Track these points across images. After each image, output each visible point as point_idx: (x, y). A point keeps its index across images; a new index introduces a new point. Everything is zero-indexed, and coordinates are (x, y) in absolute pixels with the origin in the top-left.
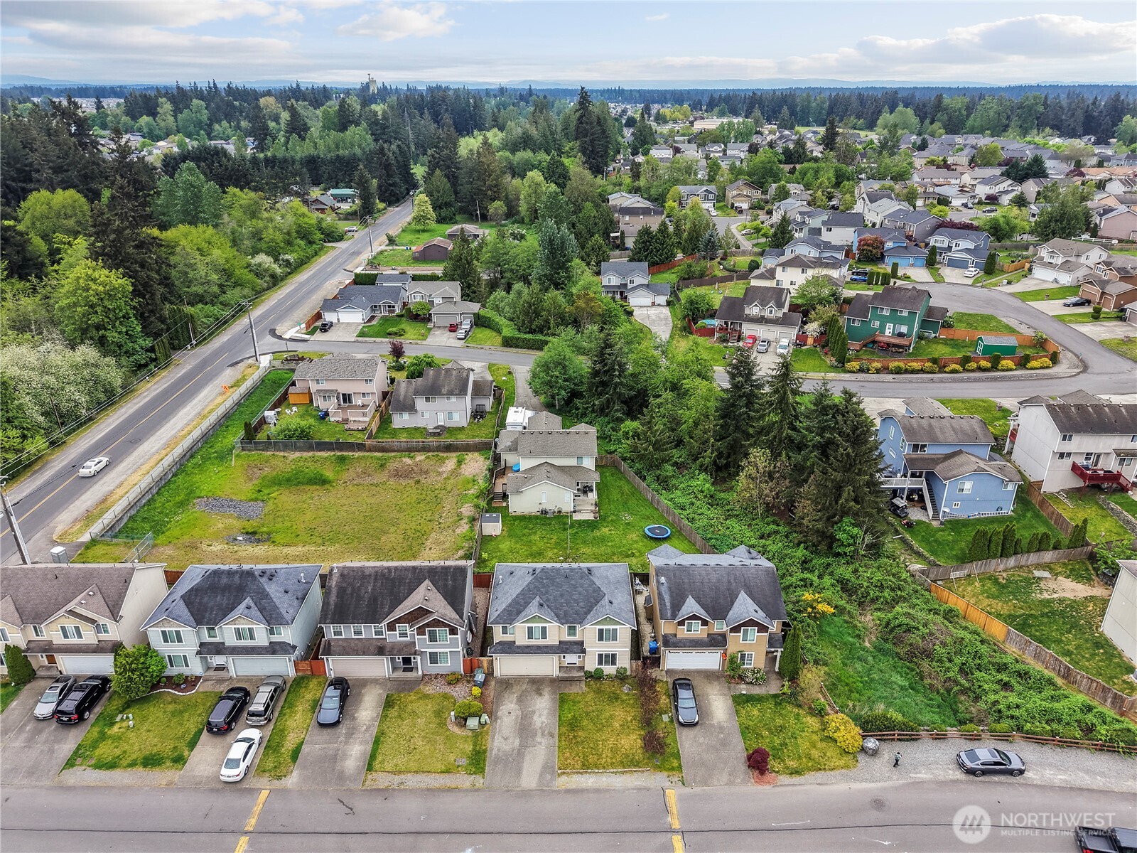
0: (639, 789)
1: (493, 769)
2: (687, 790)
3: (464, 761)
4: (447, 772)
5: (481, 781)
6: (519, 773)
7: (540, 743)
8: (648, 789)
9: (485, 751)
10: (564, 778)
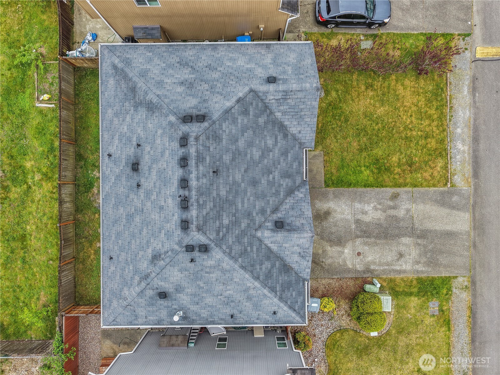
0: (474, 90)
1: (445, 266)
2: (478, 32)
3: (434, 305)
4: (448, 323)
5: (460, 279)
6: (450, 234)
7: (408, 211)
8: (474, 79)
9: (420, 281)
10: (458, 179)
